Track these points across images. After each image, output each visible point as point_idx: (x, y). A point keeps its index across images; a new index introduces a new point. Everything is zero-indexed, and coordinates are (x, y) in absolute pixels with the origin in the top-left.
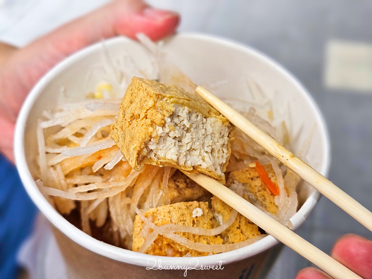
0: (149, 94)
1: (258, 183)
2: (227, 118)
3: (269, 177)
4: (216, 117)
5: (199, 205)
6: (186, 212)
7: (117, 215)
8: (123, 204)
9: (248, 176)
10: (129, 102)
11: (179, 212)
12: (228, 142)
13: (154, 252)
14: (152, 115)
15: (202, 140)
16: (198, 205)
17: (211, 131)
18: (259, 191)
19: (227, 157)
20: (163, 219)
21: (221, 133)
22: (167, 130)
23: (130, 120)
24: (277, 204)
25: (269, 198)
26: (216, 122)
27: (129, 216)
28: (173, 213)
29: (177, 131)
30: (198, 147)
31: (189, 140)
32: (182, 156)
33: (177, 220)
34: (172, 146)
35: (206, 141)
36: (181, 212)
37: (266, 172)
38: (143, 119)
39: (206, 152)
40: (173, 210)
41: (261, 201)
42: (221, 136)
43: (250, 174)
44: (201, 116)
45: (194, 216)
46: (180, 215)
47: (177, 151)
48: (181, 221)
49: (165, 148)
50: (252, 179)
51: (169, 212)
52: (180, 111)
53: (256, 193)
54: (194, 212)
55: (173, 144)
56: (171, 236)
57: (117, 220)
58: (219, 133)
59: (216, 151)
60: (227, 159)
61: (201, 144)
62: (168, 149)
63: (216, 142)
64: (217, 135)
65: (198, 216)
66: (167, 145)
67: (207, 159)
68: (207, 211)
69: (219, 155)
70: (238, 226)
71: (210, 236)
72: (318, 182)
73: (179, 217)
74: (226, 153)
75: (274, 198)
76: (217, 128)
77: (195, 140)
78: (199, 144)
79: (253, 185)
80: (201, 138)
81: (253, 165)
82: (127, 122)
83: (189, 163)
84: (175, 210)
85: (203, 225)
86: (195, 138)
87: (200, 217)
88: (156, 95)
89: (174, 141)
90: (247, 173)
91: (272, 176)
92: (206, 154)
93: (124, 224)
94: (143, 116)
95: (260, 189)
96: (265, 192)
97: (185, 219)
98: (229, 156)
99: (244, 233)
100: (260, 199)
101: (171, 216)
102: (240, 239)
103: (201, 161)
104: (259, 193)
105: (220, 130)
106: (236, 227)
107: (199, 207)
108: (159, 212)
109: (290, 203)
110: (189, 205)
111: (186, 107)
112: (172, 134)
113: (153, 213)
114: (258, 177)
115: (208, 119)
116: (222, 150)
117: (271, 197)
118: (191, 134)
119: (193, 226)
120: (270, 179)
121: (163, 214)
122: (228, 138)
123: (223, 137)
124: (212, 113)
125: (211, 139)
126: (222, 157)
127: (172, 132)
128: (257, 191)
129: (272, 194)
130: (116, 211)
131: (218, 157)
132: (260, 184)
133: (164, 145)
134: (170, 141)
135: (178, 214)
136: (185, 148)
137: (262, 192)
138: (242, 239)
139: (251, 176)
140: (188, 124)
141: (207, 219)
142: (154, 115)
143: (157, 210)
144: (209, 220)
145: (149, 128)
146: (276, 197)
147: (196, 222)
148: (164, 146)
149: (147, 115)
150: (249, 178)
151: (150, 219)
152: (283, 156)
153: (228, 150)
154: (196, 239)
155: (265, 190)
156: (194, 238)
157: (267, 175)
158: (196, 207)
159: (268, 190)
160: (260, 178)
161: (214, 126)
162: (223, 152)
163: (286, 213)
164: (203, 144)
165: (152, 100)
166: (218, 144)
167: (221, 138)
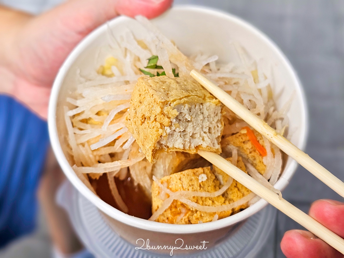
0: (156, 101)
1: (249, 146)
2: (219, 100)
3: (258, 140)
4: (210, 102)
5: (204, 170)
6: (193, 178)
7: (137, 176)
8: (140, 167)
9: (241, 140)
10: (138, 102)
11: (188, 178)
12: (221, 117)
13: (171, 210)
14: (161, 119)
15: (201, 124)
16: (202, 171)
17: (207, 114)
18: (250, 153)
19: (221, 130)
20: (176, 185)
21: (215, 113)
22: (173, 128)
23: (141, 119)
24: (265, 163)
25: (258, 158)
26: (211, 106)
27: (147, 176)
28: (183, 179)
29: (181, 127)
30: (198, 131)
31: (191, 129)
32: (187, 143)
33: (187, 185)
34: (178, 137)
35: (204, 124)
36: (189, 178)
37: (255, 136)
38: (153, 122)
39: (205, 132)
40: (183, 177)
41: (252, 160)
42: (215, 115)
43: (242, 138)
44: (198, 105)
45: (200, 181)
46: (189, 180)
47: (183, 140)
48: (190, 186)
49: (173, 140)
50: (244, 142)
51: (180, 179)
52: (182, 109)
53: (248, 154)
54: (200, 178)
55: (179, 136)
56: (184, 201)
57: (137, 179)
58: (214, 113)
59: (213, 129)
60: (221, 131)
61: (200, 128)
62: (175, 140)
63: (212, 121)
64: (212, 115)
65: (203, 180)
66: (174, 138)
67: (206, 139)
68: (210, 175)
69: (215, 130)
70: (235, 185)
71: (214, 198)
72: (297, 156)
73: (188, 183)
74: (220, 127)
75: (262, 158)
76: (212, 110)
77: (195, 127)
78: (199, 129)
79: (245, 148)
80: (199, 123)
81: (244, 132)
82: (140, 120)
83: (193, 146)
84: (184, 177)
85: (208, 188)
86: (195, 125)
87: (205, 181)
88: (162, 103)
89: (180, 134)
90: (240, 138)
91: (261, 139)
92: (204, 135)
93: (143, 181)
94: (153, 120)
95: (251, 150)
96: (255, 153)
97: (193, 184)
98: (222, 129)
99: (240, 190)
100: (251, 159)
101: (182, 182)
102: (238, 196)
103: (202, 141)
104: (251, 154)
105: (214, 111)
106: (233, 186)
107: (204, 173)
108: (172, 179)
109: (276, 163)
110: (195, 172)
111: (186, 105)
112: (178, 130)
113: (168, 180)
114: (248, 141)
115: (204, 105)
116: (217, 125)
117: (260, 157)
118: (192, 123)
119: (200, 189)
120: (258, 141)
121: (175, 180)
122: (221, 114)
123: (217, 115)
124: (206, 98)
125: (208, 121)
126: (218, 131)
127: (178, 129)
128: (248, 153)
129: (261, 155)
130: (136, 173)
131: (214, 133)
132: (251, 147)
133: (172, 138)
134: (177, 134)
135: (187, 180)
136: (188, 136)
137: (253, 154)
138: (239, 196)
139: (243, 141)
140: (189, 118)
141: (210, 182)
142: (162, 119)
143: (171, 178)
144: (212, 182)
145: (159, 130)
146: (264, 158)
147: (202, 185)
148: (172, 140)
149: (156, 118)
150: (241, 142)
151: (166, 184)
152: (268, 135)
153: (221, 124)
154: (203, 199)
155: (255, 151)
156: (202, 199)
157: (256, 138)
158: (201, 173)
159: (257, 151)
160: (251, 142)
161: (209, 109)
162: (218, 127)
163: (273, 172)
164: (202, 128)
165: (159, 107)
166: (213, 122)
167: (216, 117)
